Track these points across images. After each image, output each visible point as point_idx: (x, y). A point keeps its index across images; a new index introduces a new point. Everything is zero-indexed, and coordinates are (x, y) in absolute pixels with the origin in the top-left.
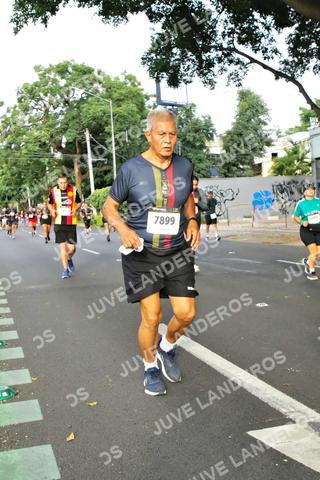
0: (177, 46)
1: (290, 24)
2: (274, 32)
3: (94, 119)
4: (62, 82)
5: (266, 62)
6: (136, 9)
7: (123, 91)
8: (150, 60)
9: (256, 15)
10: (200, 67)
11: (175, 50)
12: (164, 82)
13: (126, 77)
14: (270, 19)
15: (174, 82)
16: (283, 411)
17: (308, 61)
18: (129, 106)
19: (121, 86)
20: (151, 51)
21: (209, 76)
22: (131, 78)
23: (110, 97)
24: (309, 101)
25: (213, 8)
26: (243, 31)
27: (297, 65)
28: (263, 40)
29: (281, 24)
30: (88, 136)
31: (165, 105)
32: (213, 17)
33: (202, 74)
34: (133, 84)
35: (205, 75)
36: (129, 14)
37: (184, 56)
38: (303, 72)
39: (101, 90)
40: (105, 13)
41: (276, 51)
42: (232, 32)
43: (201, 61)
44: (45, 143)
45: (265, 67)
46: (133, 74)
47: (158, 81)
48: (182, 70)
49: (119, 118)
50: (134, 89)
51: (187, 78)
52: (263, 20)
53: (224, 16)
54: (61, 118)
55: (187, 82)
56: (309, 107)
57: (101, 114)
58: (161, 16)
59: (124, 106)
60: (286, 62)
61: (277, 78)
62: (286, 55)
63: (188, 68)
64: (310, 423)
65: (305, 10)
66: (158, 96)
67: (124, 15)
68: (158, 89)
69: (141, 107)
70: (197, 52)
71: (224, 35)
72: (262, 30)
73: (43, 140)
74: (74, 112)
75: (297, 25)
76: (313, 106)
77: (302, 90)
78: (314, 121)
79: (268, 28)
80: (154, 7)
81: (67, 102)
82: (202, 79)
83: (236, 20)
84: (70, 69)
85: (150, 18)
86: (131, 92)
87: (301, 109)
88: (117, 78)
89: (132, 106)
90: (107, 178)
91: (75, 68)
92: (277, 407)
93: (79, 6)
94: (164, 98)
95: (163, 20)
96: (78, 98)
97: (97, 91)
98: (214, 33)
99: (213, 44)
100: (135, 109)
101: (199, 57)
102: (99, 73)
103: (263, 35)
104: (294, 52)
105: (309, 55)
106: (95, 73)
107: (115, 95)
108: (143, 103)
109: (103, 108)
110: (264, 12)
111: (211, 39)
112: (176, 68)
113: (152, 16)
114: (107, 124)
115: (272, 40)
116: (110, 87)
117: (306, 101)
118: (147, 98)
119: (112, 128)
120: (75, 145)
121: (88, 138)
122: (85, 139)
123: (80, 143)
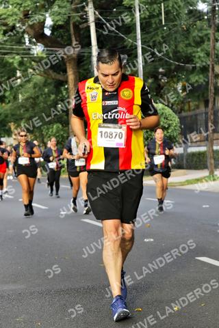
44: (14, 27)
73: (10, 22)
120: (68, 31)
121: (91, 18)
122: (87, 21)
123: (76, 27)
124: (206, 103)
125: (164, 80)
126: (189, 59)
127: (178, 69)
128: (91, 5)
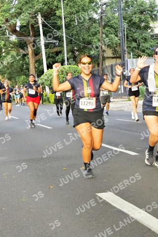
3: (46, 4)
30: (40, 19)
114: (58, 8)
119: (62, 12)
120: (29, 28)
121: (40, 22)
122: (37, 23)
123: (32, 26)
124: (98, 65)
125: (77, 53)
126: (89, 43)
127: (84, 47)
128: (40, 15)
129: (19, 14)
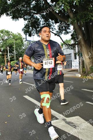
0: (31, 27)
1: (58, 23)
2: (54, 24)
3: (10, 44)
4: (2, 35)
5: (52, 31)
6: (21, 17)
7: (18, 37)
8: (24, 30)
9: (50, 20)
10: (37, 32)
11: (30, 28)
12: (28, 35)
13: (18, 34)
14: (53, 21)
15: (30, 35)
16: (56, 116)
17: (62, 32)
18: (19, 41)
19: (17, 36)
20: (25, 28)
21: (39, 34)
22: (19, 34)
23: (14, 38)
24: (63, 41)
25: (40, 18)
26: (47, 24)
27: (60, 32)
28: (52, 26)
29: (56, 22)
30: (8, 48)
31: (28, 41)
32: (40, 20)
33: (37, 34)
34: (20, 36)
35: (38, 34)
36: (19, 18)
37: (32, 29)
38: (61, 34)
39: (12, 37)
40: (13, 18)
41: (55, 29)
42: (44, 24)
43: (37, 30)
45: (52, 33)
46: (20, 33)
47: (26, 35)
48: (32, 32)
49: (16, 44)
50: (20, 37)
51: (33, 34)
52: (52, 21)
53: (42, 20)
54: (1, 43)
55: (33, 36)
56: (63, 42)
57: (12, 43)
58: (27, 19)
59: (17, 41)
60: (57, 32)
61: (55, 35)
62: (57, 30)
63: (34, 32)
64: (62, 119)
65: (62, 20)
66: (26, 38)
67: (18, 19)
68: (26, 37)
69: (22, 41)
70: (36, 28)
71: (42, 24)
72: (51, 24)
74: (5, 42)
75: (60, 23)
76: (64, 42)
77: (61, 38)
78: (64, 46)
79: (53, 23)
80: (25, 17)
81: (3, 39)
82: (37, 35)
83: (45, 21)
84: (4, 31)
85: (24, 20)
86: (19, 38)
87: (61, 43)
88: (16, 34)
89: (20, 41)
90: (13, 59)
91: (5, 31)
92: (55, 115)
93: (6, 16)
94: (27, 39)
95: (27, 20)
96: (6, 39)
97: (11, 37)
98: (40, 24)
99: (40, 26)
100: (20, 42)
101: (36, 30)
102: (11, 32)
103: (52, 25)
104: (59, 29)
105: (63, 30)
106: (10, 32)
107: (15, 38)
108: (22, 40)
109: (12, 41)
110: (52, 20)
111: (39, 25)
112: (31, 32)
113: (25, 19)
114: (13, 45)
115: (54, 26)
116: (14, 36)
117: (62, 41)
118: (24, 39)
119: (14, 46)
121: (8, 49)
122: (7, 49)
123: (6, 50)
125: (18, 57)
129: (2, 46)
